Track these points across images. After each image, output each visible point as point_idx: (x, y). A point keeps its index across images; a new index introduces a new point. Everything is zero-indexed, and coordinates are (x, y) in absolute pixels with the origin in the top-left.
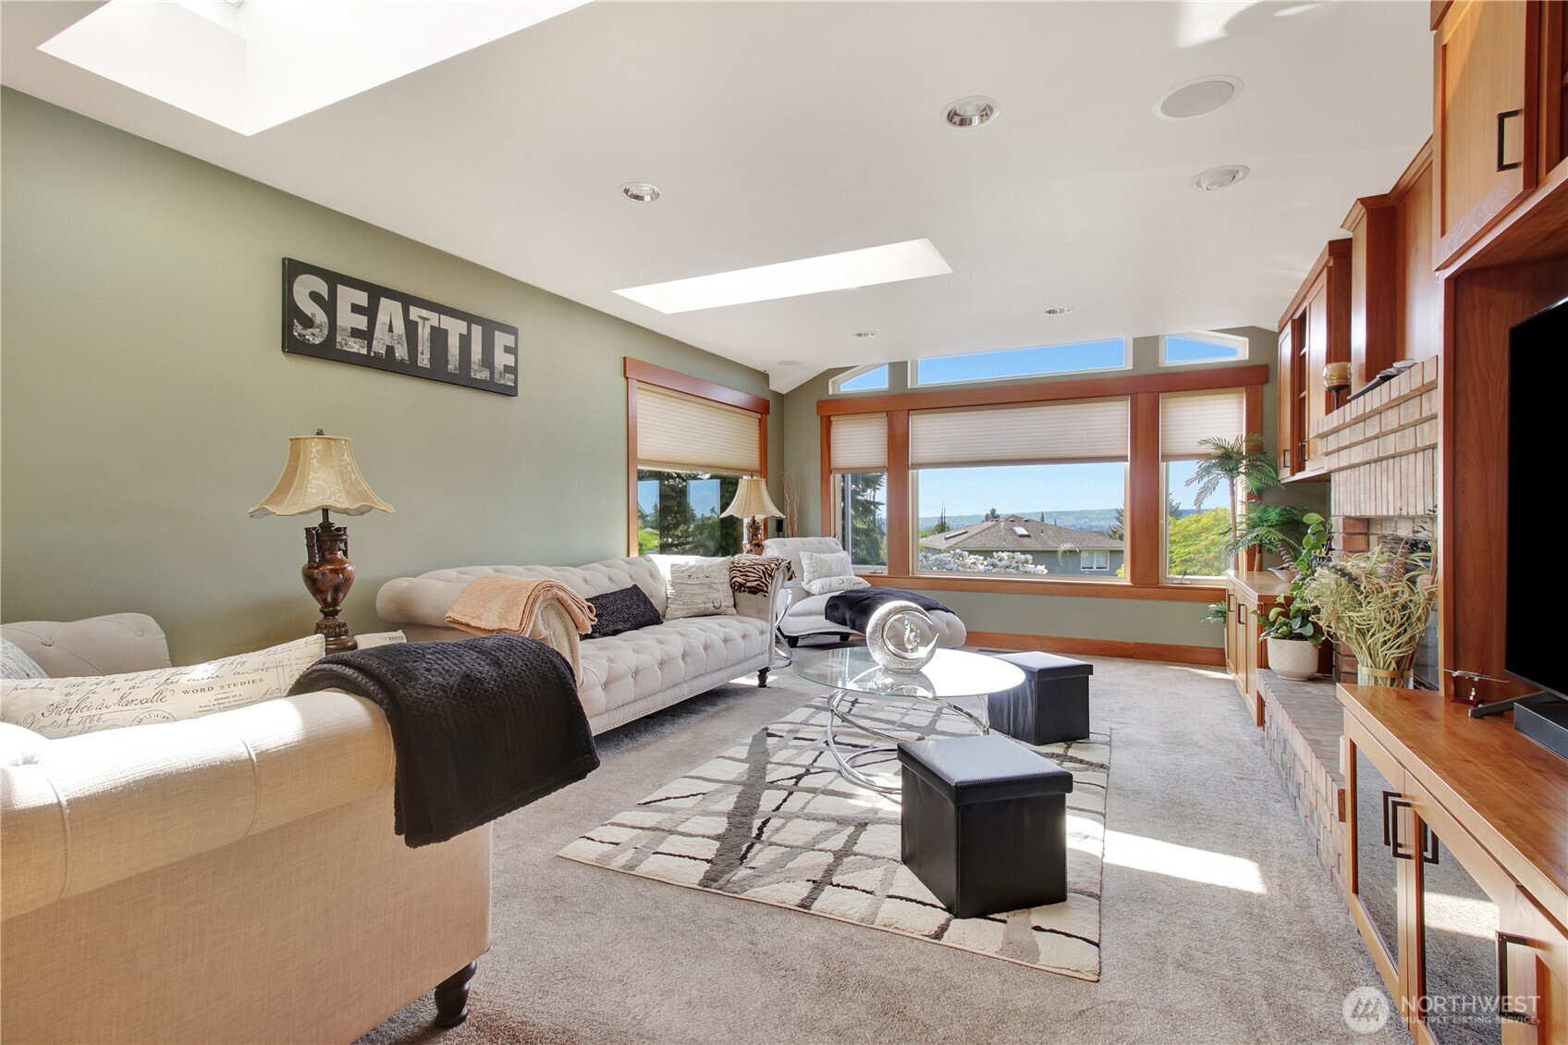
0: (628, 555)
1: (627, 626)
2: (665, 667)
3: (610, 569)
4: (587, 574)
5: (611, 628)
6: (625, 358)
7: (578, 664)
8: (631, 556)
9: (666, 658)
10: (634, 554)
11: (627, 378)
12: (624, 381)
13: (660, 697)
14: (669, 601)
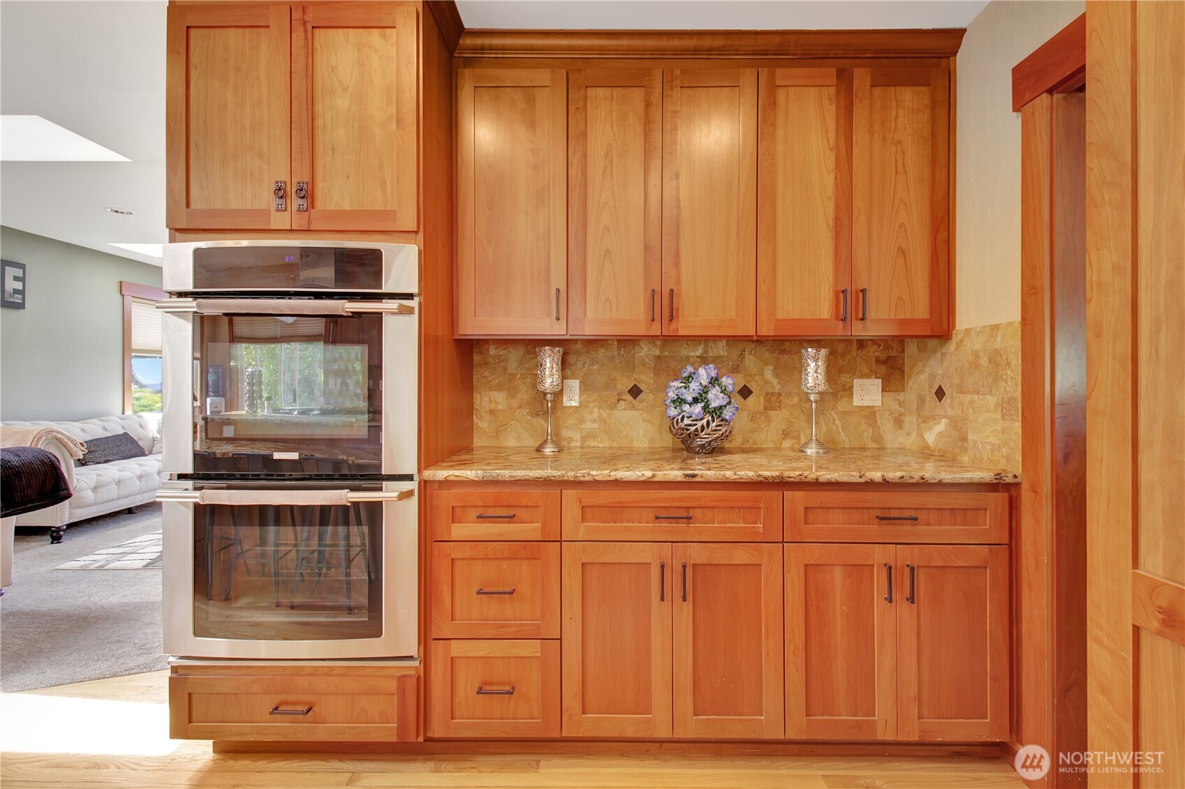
0: (123, 413)
1: (118, 457)
2: (142, 479)
3: (104, 423)
4: (84, 426)
5: (103, 459)
6: (121, 282)
7: (72, 479)
8: (126, 414)
9: (143, 474)
10: (129, 412)
11: (123, 295)
12: (120, 297)
13: (139, 497)
14: (155, 443)
